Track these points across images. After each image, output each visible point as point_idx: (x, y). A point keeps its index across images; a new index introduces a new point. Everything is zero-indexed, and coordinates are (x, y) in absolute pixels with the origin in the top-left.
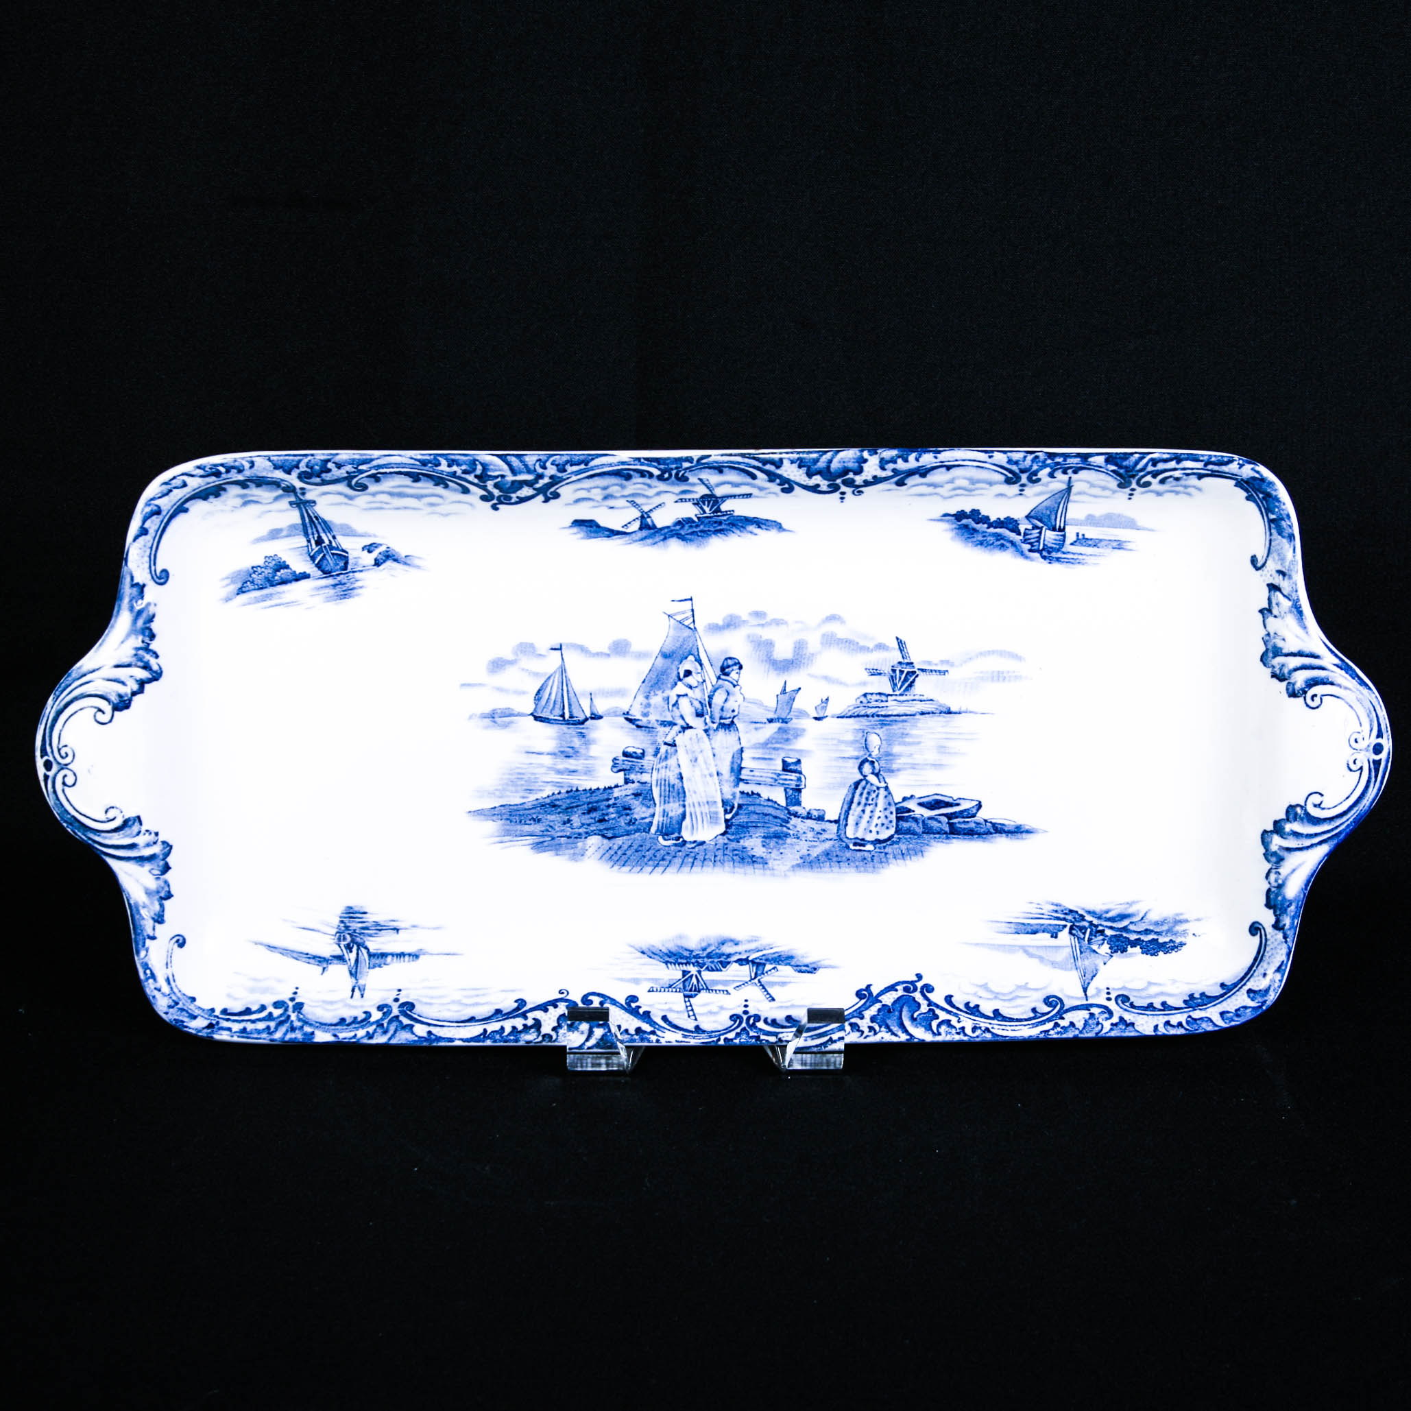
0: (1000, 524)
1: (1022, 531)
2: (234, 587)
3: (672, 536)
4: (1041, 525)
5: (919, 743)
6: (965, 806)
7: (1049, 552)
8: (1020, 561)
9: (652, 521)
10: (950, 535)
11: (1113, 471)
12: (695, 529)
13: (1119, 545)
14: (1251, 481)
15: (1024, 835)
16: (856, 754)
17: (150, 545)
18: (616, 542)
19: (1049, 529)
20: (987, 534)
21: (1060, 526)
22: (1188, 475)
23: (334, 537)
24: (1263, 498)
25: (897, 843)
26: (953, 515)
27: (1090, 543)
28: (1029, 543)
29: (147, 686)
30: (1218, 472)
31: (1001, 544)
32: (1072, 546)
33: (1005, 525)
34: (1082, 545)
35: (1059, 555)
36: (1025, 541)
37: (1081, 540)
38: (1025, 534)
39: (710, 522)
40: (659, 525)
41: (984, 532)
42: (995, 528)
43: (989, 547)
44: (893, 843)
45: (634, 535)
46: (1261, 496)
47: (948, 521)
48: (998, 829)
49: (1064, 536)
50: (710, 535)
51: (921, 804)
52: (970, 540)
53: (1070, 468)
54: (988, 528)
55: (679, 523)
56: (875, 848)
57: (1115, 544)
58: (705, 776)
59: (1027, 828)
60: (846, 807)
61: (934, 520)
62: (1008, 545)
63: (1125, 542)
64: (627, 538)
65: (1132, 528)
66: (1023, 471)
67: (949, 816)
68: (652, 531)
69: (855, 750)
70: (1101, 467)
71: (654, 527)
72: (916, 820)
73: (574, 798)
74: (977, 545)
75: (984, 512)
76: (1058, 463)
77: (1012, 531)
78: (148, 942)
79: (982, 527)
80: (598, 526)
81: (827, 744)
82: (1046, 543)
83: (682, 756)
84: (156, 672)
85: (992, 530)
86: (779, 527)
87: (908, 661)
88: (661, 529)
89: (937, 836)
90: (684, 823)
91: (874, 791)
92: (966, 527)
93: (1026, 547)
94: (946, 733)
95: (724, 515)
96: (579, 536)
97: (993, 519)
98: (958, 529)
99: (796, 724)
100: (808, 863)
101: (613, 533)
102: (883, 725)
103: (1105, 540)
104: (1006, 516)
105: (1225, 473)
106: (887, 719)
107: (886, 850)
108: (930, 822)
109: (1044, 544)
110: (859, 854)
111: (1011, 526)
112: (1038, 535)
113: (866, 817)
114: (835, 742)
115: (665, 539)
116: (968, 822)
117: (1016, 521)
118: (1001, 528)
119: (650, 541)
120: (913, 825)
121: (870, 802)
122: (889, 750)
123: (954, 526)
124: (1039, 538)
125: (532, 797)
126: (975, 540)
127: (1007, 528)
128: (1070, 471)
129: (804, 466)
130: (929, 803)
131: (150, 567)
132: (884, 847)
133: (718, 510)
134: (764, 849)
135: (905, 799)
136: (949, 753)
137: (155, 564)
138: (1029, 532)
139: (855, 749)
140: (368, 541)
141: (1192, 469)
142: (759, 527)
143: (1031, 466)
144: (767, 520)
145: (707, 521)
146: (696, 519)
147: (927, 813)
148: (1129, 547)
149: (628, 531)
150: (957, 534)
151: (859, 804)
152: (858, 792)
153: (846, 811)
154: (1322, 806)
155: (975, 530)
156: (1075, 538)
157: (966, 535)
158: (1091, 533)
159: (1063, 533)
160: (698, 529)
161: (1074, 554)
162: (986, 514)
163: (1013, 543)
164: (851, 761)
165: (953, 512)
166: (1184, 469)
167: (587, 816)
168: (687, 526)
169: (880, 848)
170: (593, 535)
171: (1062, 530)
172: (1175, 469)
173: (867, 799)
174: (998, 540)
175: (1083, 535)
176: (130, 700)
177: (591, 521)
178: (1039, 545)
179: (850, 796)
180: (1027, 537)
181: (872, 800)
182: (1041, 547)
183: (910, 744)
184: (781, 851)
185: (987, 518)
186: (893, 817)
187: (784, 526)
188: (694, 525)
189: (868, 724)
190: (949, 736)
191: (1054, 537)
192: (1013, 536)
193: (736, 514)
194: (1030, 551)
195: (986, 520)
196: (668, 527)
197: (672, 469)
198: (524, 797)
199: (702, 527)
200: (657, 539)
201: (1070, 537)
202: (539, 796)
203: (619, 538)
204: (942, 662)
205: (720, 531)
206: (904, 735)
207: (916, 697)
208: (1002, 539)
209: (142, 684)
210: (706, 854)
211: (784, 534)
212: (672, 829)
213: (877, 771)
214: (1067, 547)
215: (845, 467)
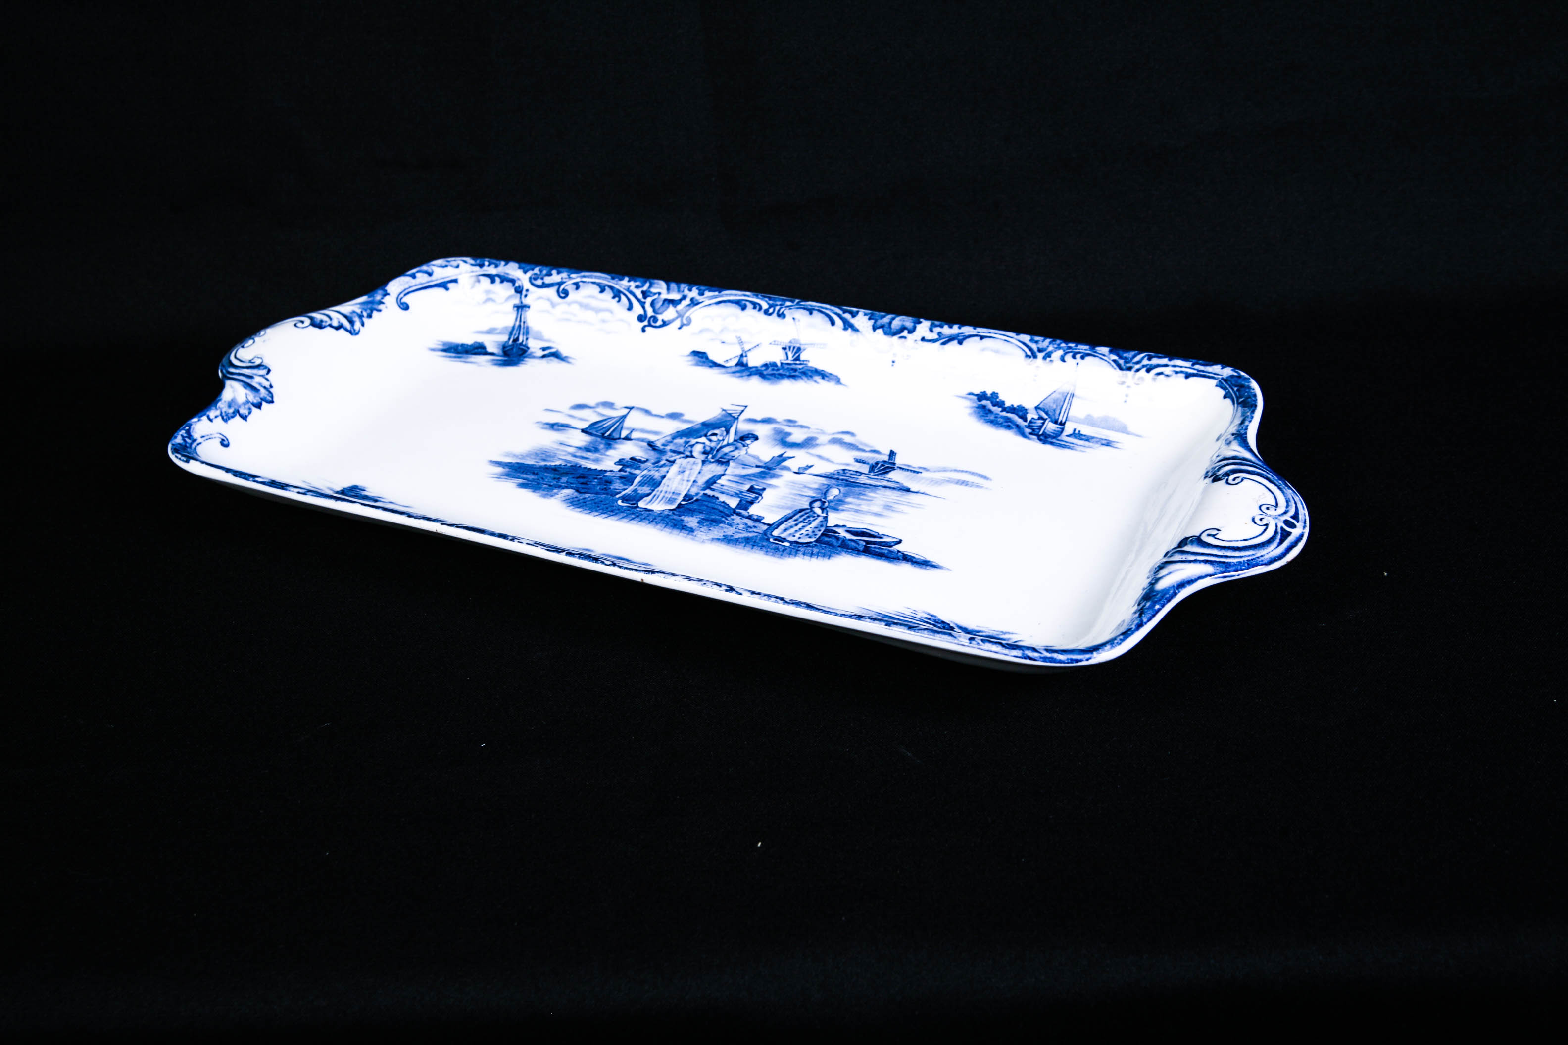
0: (1012, 410)
1: (1029, 419)
2: (441, 347)
3: (756, 374)
4: (1045, 416)
5: (872, 500)
6: (885, 540)
7: (1046, 437)
8: (1020, 439)
9: (747, 361)
10: (969, 411)
11: (1114, 361)
12: (775, 372)
13: (1108, 443)
14: (1230, 379)
15: (928, 568)
16: (814, 495)
17: (411, 285)
18: (716, 370)
19: (1052, 422)
20: (999, 416)
21: (1061, 421)
22: (1177, 372)
23: (527, 339)
24: (1237, 390)
25: (812, 547)
26: (977, 395)
27: (1083, 438)
28: (1031, 429)
29: (342, 330)
30: (1203, 371)
31: (1008, 425)
32: (1066, 438)
33: (1016, 411)
34: (1076, 438)
35: (1054, 441)
36: (1028, 427)
37: (1077, 435)
38: (1031, 422)
39: (788, 368)
40: (750, 365)
41: (997, 414)
42: (1008, 412)
43: (997, 425)
44: (810, 546)
45: (729, 369)
46: (1236, 389)
47: (970, 400)
48: (907, 558)
49: (1063, 429)
50: (784, 378)
51: (847, 531)
52: (983, 418)
53: (1079, 353)
54: (1002, 411)
55: (766, 365)
56: (791, 545)
57: (1104, 442)
58: (683, 480)
59: (934, 563)
60: (783, 519)
61: (960, 397)
62: (1014, 426)
63: (1114, 442)
64: (723, 370)
65: (1123, 432)
66: (1040, 351)
67: (867, 542)
68: (744, 368)
69: (813, 493)
70: (1104, 355)
71: (747, 365)
72: (838, 539)
73: (573, 469)
74: (987, 422)
75: (1002, 397)
76: (1070, 348)
77: (1021, 417)
78: (204, 418)
79: (996, 410)
80: (707, 358)
81: (794, 486)
82: (1046, 431)
83: (674, 469)
84: (355, 330)
85: (1004, 414)
86: (838, 381)
87: (893, 461)
88: (751, 368)
89: (850, 551)
90: (645, 498)
91: (814, 517)
92: (984, 407)
93: (1028, 431)
94: (898, 500)
95: (800, 364)
96: (690, 363)
97: (1007, 404)
98: (977, 408)
99: (777, 471)
100: (728, 540)
101: (715, 365)
102: (847, 486)
103: (1097, 438)
104: (1018, 404)
105: (1209, 373)
106: (854, 484)
107: (800, 549)
108: (849, 542)
109: (1044, 432)
110: (774, 545)
111: (1020, 413)
112: (1041, 424)
113: (797, 528)
114: (802, 486)
115: (750, 375)
116: (883, 549)
117: (1026, 410)
118: (1012, 413)
119: (738, 374)
120: (834, 541)
121: (806, 521)
122: (843, 499)
123: (975, 405)
124: (1041, 427)
125: (543, 463)
126: (988, 418)
127: (1017, 415)
128: (1078, 356)
129: (873, 319)
130: (855, 532)
131: (401, 293)
132: (799, 547)
133: (798, 359)
134: (697, 525)
135: (837, 526)
136: (892, 510)
137: (405, 295)
138: (1035, 421)
139: (816, 493)
140: (546, 345)
141: (1181, 367)
142: (823, 378)
143: (1048, 347)
144: (831, 374)
145: (786, 366)
146: (779, 364)
147: (849, 536)
148: (1115, 446)
149: (726, 365)
150: (975, 412)
151: (795, 520)
152: (800, 514)
153: (782, 521)
154: (1216, 537)
155: (990, 411)
156: (1071, 432)
157: (982, 413)
158: (1086, 430)
159: (1062, 427)
160: (778, 372)
161: (1067, 442)
162: (1003, 399)
163: (1018, 426)
164: (806, 499)
165: (977, 392)
166: (1174, 366)
167: (575, 480)
168: (770, 368)
169: (794, 546)
170: (700, 364)
171: (1063, 424)
172: (1166, 366)
173: (805, 519)
174: (1006, 422)
175: (1079, 431)
176: (325, 327)
177: (704, 353)
178: (1039, 432)
179: (792, 515)
180: (1031, 424)
181: (809, 521)
182: (1041, 433)
183: (863, 499)
184: (710, 529)
185: (1003, 403)
186: (819, 534)
187: (842, 381)
188: (776, 368)
189: (835, 483)
190: (899, 502)
191: (1054, 429)
192: (1020, 421)
193: (810, 364)
194: (1030, 434)
195: (1001, 404)
196: (756, 367)
197: (777, 305)
198: (537, 462)
199: (781, 371)
200: (744, 374)
201: (1069, 429)
202: (548, 464)
203: (717, 369)
204: (920, 468)
205: (794, 377)
206: (860, 494)
207: (885, 479)
208: (1010, 422)
209: (340, 327)
210: (648, 516)
211: (840, 387)
212: (633, 499)
213: (824, 507)
214: (1063, 437)
215: (903, 325)
